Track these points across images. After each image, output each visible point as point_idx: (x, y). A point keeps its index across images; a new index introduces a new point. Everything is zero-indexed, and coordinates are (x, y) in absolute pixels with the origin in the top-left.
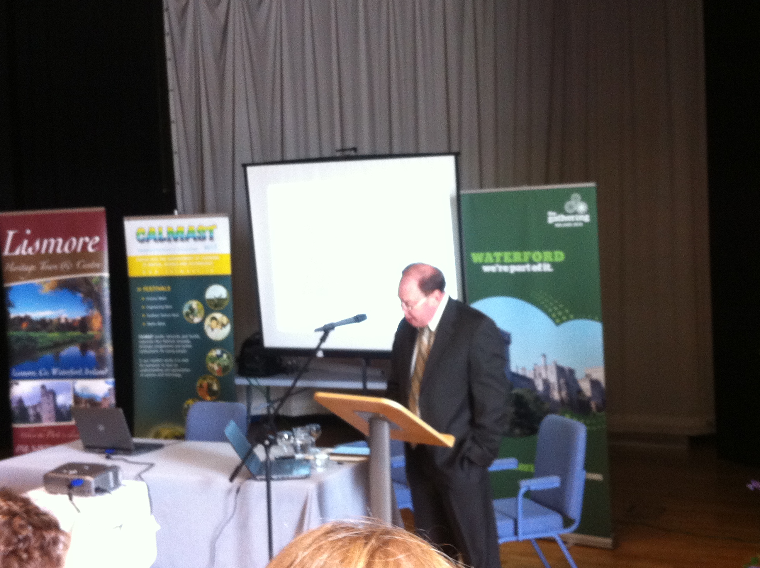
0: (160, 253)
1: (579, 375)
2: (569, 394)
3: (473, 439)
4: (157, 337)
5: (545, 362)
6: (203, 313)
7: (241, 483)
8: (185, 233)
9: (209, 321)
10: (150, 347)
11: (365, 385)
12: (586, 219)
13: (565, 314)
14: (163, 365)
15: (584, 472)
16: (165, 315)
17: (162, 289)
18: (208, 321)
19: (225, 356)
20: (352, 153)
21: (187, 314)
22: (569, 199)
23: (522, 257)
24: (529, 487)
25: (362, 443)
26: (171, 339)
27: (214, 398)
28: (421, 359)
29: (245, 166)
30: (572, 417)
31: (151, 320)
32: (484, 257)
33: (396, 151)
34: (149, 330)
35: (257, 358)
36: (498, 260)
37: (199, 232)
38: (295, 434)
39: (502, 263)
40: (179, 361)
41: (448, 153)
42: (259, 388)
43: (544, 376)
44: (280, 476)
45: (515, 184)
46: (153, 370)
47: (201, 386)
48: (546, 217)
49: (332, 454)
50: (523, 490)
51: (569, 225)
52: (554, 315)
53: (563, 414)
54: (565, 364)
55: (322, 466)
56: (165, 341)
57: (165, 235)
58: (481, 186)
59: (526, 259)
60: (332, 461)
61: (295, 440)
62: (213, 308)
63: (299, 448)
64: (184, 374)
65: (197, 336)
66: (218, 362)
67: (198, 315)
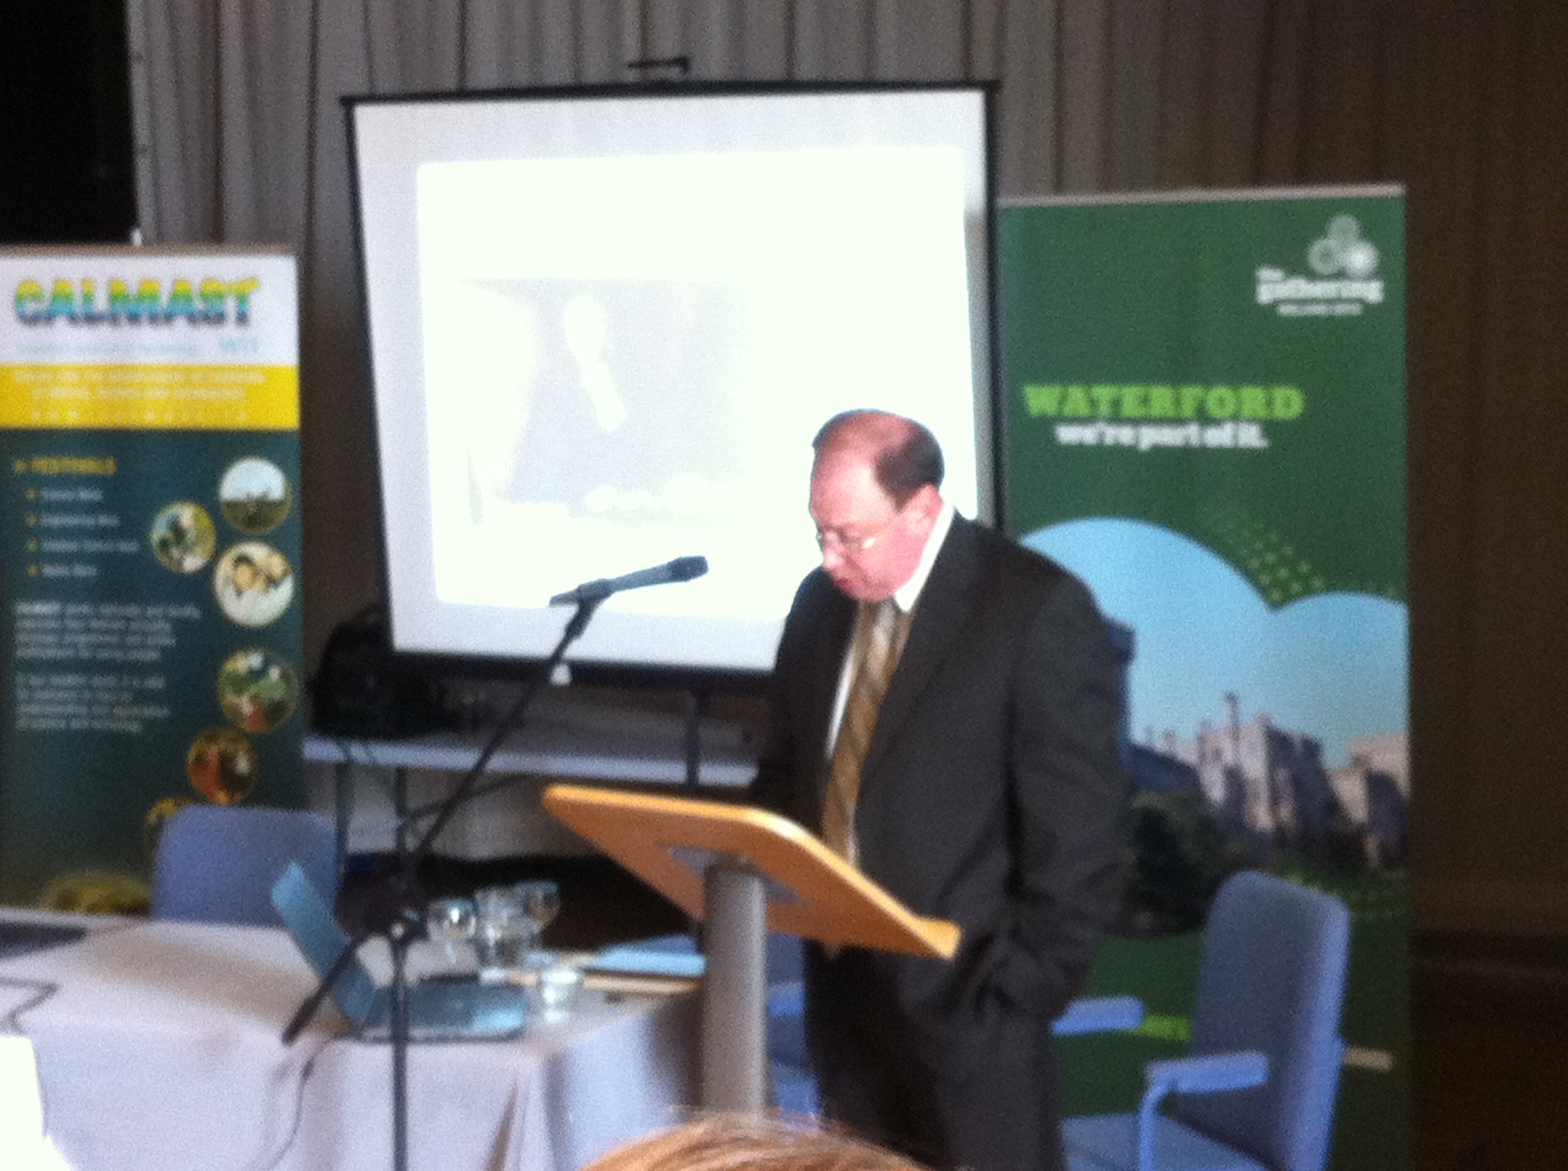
0: (88, 359)
1: (1333, 758)
2: (1301, 812)
3: (1015, 933)
4: (72, 610)
5: (1235, 716)
6: (210, 543)
7: (320, 1049)
8: (164, 300)
9: (228, 569)
10: (50, 639)
11: (692, 773)
12: (1373, 292)
13: (1296, 576)
14: (87, 695)
15: (1338, 1045)
16: (94, 546)
17: (87, 466)
18: (225, 567)
19: (274, 673)
20: (674, 74)
21: (164, 544)
22: (1321, 231)
23: (1177, 402)
24: (1173, 1083)
25: (682, 940)
26: (114, 618)
27: (238, 797)
28: (864, 693)
29: (349, 103)
30: (1308, 881)
31: (55, 558)
32: (1063, 400)
33: (806, 71)
34: (45, 590)
35: (371, 682)
36: (1104, 409)
37: (204, 297)
38: (482, 909)
39: (1117, 419)
40: (136, 683)
41: (963, 83)
42: (376, 771)
43: (1228, 757)
44: (434, 1031)
45: (1159, 183)
46: (59, 709)
47: (200, 760)
48: (1251, 284)
49: (591, 972)
50: (1155, 1093)
51: (1320, 310)
52: (1265, 579)
53: (1282, 872)
54: (1293, 724)
55: (560, 1005)
56: (94, 624)
57: (101, 304)
58: (1059, 186)
59: (1188, 409)
60: (593, 992)
61: (480, 928)
62: (239, 527)
63: (492, 953)
64: (150, 725)
65: (191, 612)
66: (253, 689)
67: (199, 550)
